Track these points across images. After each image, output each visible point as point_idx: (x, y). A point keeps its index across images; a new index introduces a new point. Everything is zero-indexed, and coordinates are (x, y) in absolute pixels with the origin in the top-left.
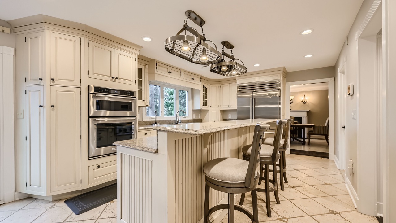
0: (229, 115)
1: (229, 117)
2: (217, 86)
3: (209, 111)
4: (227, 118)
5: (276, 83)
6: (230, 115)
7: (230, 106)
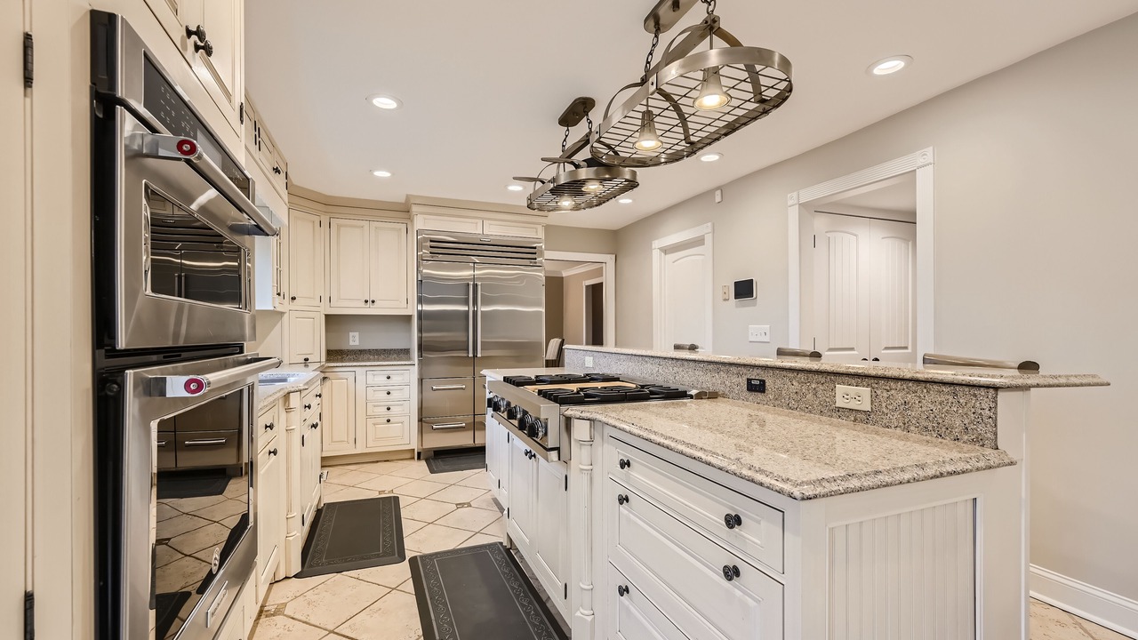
0: (351, 334)
1: (351, 343)
2: (317, 220)
3: (286, 316)
4: (344, 347)
5: (535, 248)
6: (357, 334)
7: (373, 302)
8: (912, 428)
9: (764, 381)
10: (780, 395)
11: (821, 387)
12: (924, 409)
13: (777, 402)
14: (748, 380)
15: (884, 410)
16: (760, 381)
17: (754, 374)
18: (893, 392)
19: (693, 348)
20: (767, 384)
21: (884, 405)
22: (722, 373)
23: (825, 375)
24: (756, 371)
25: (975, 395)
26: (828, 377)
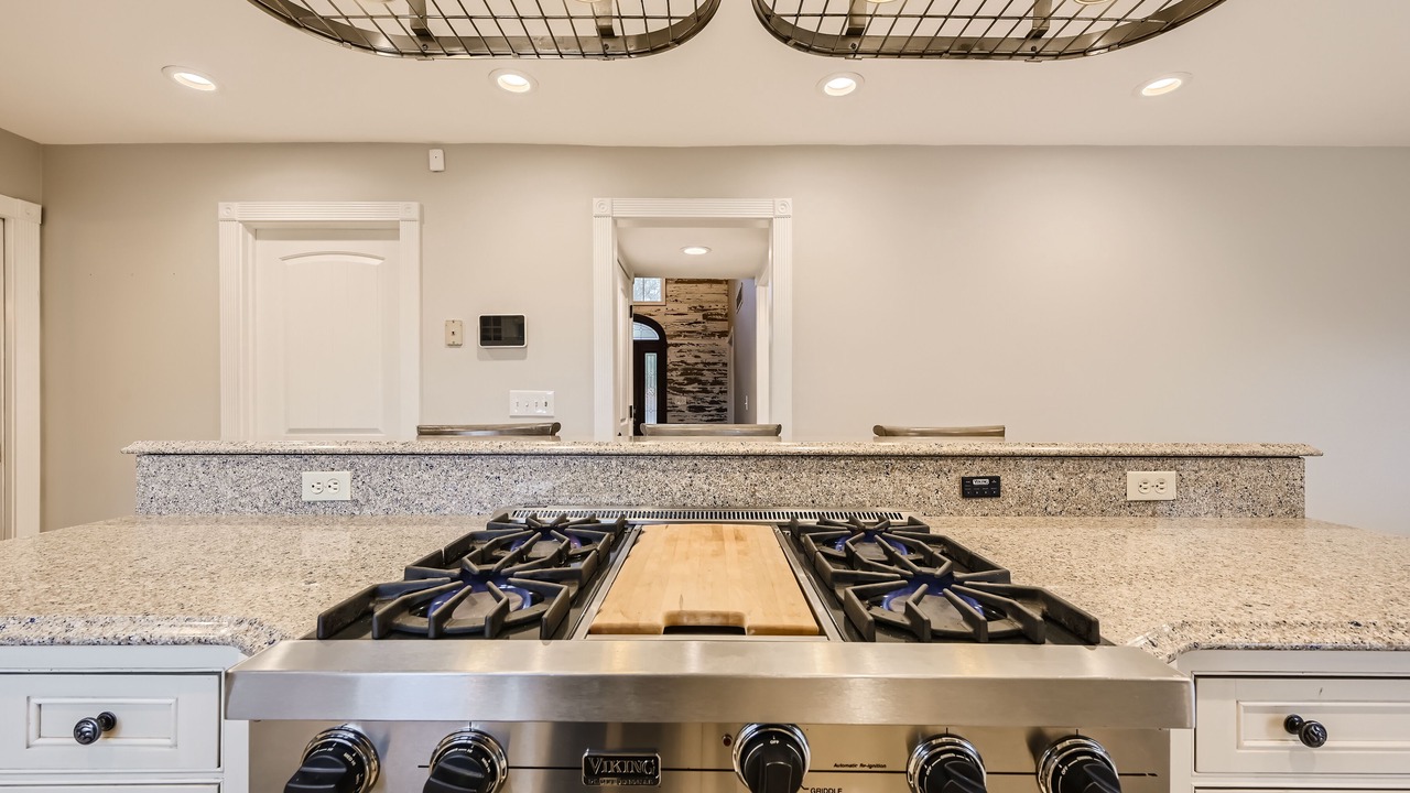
8: (1225, 511)
9: (998, 479)
10: (1030, 497)
11: (1102, 477)
12: (1238, 487)
13: (1023, 509)
14: (964, 479)
15: (1192, 495)
16: (991, 478)
17: (974, 470)
18: (1203, 472)
19: (552, 430)
20: (1003, 483)
21: (1191, 489)
22: (897, 473)
23: (1108, 460)
24: (978, 465)
25: (1288, 467)
26: (1114, 462)
